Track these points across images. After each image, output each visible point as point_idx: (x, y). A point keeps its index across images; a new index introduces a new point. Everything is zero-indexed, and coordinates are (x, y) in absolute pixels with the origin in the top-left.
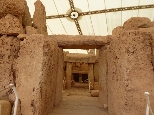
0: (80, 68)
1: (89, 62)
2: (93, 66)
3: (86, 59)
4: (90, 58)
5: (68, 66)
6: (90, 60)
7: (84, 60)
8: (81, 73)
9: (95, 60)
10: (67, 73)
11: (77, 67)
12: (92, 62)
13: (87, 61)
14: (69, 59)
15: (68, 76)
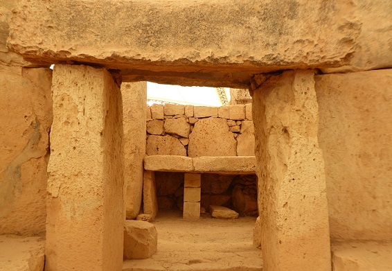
0: (185, 142)
1: (281, 49)
2: (313, 93)
4: (293, 6)
5: (63, 102)
6: (291, 28)
7: (231, 37)
8: (196, 169)
9: (341, 28)
10: (57, 176)
11: (171, 137)
12: (316, 50)
13: (259, 44)
14: (67, 30)
15: (63, 206)
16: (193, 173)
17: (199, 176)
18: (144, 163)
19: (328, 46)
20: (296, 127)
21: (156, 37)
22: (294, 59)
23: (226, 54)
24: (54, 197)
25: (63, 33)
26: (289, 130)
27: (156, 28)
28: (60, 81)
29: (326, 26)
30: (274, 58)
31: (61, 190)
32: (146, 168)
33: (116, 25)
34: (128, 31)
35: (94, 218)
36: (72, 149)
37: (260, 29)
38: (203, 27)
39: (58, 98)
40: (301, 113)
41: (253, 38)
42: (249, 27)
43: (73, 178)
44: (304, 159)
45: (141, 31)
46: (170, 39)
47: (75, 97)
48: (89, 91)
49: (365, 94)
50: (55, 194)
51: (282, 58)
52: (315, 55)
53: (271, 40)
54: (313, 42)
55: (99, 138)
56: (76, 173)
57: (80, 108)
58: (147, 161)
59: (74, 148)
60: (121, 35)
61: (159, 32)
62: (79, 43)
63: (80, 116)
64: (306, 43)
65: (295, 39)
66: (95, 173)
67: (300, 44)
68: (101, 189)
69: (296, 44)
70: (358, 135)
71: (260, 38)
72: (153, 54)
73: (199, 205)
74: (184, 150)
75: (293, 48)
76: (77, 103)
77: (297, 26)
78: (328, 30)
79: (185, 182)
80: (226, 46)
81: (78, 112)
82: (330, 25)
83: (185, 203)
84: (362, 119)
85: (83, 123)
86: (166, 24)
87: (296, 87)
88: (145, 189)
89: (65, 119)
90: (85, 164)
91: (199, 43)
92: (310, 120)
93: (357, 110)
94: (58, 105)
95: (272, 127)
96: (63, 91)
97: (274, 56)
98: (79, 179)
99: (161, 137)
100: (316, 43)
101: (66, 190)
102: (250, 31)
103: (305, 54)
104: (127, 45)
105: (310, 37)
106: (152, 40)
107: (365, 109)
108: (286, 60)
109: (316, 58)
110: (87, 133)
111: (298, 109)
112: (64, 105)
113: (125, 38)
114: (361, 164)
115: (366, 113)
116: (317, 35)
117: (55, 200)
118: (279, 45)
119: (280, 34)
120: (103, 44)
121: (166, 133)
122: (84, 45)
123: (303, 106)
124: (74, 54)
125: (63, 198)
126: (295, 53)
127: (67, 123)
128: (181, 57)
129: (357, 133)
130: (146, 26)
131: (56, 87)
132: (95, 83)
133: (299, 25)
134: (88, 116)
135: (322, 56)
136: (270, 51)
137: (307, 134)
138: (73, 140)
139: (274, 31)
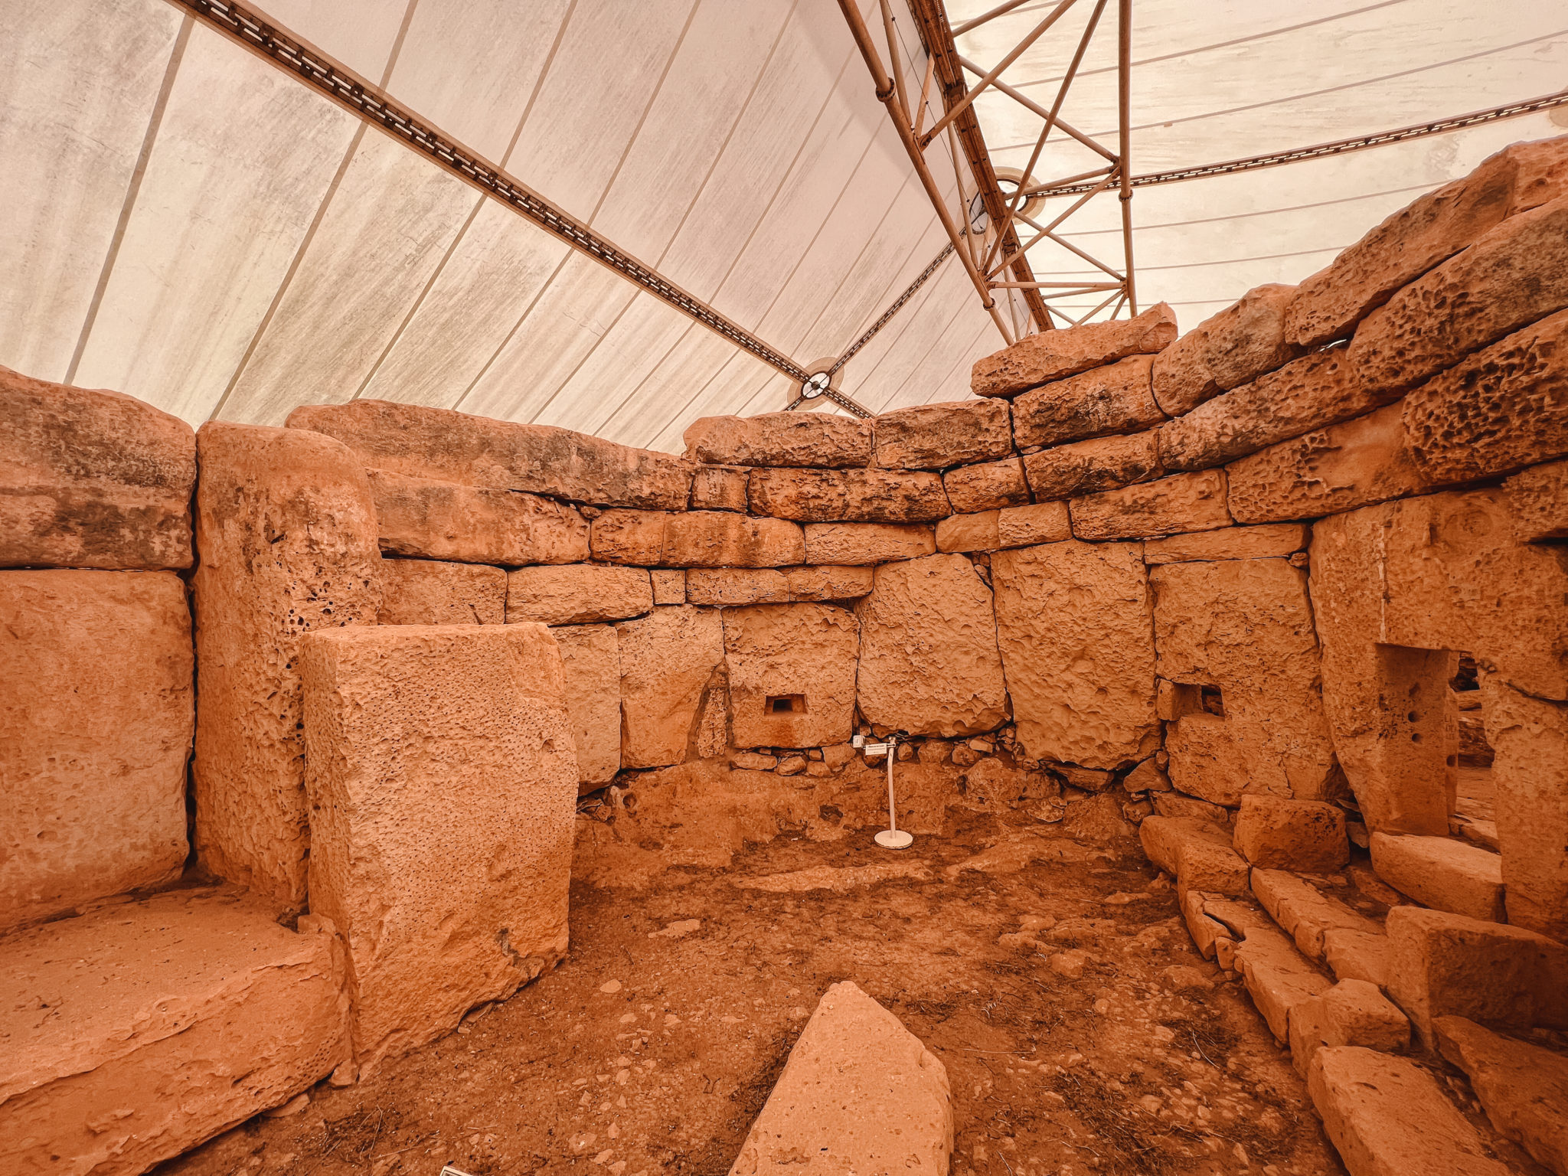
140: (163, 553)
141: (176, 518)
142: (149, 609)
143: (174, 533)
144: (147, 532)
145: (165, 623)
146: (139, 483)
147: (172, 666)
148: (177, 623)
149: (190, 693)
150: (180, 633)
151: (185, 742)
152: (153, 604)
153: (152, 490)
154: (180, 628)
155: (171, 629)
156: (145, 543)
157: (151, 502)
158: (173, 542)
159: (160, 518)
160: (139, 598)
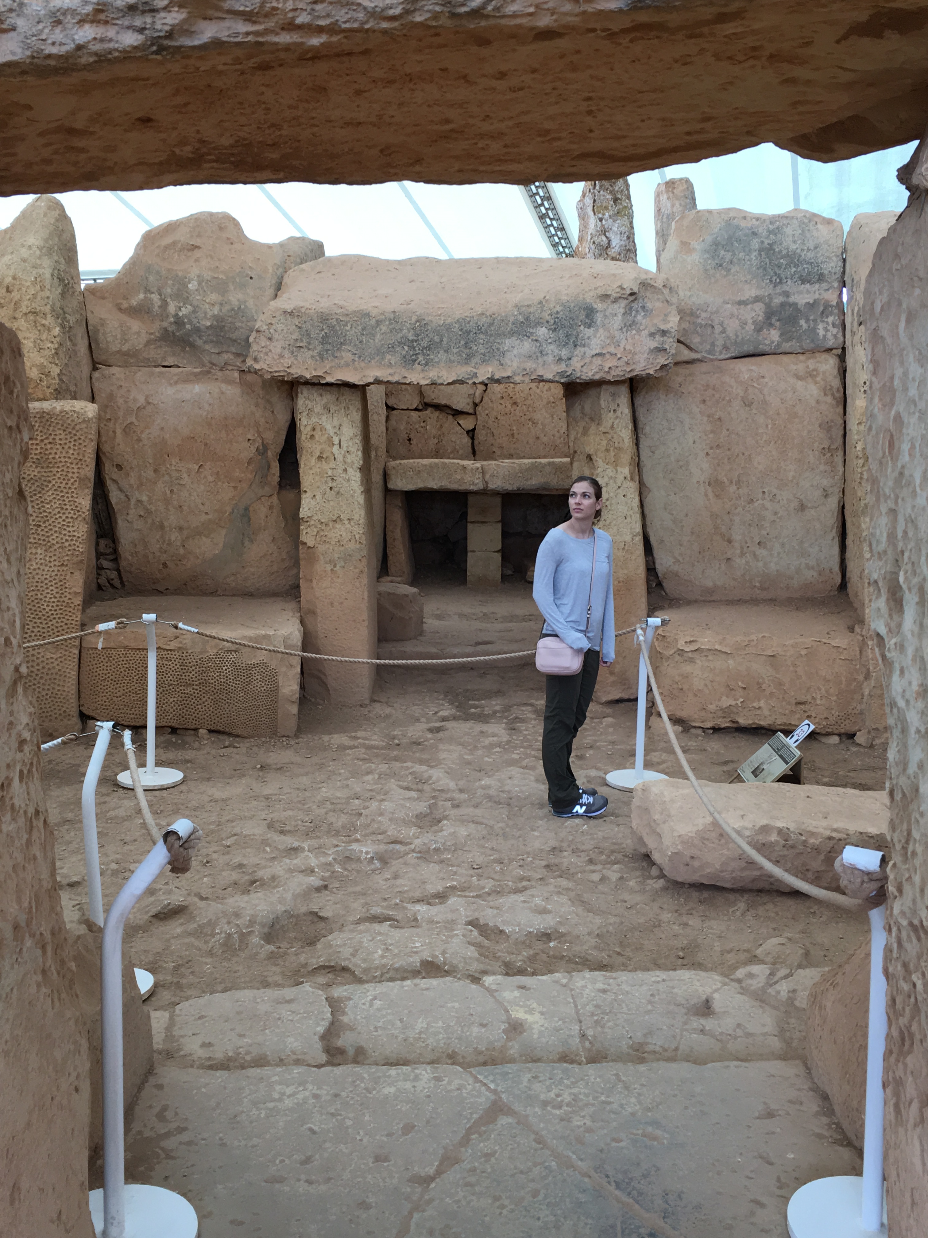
0: (467, 423)
1: (576, 364)
2: (625, 410)
3: (542, 332)
4: (590, 312)
5: (314, 433)
6: (589, 338)
7: (515, 352)
8: (491, 486)
9: (652, 335)
10: (312, 522)
11: (437, 413)
12: (620, 363)
13: (550, 359)
14: (319, 348)
15: (322, 557)
16: (484, 493)
17: (498, 500)
18: (385, 476)
19: (636, 357)
20: (602, 455)
21: (424, 355)
22: (593, 375)
23: (509, 374)
24: (309, 547)
25: (315, 353)
26: (594, 457)
27: (425, 343)
28: (309, 407)
29: (634, 332)
30: (568, 376)
31: (318, 539)
32: (391, 486)
33: (377, 341)
34: (391, 348)
35: (357, 570)
36: (328, 490)
37: (550, 341)
38: (481, 341)
39: (309, 428)
40: (609, 436)
41: (541, 352)
42: (536, 340)
43: (331, 524)
44: (612, 494)
45: (406, 348)
46: (442, 355)
47: (329, 427)
48: (345, 419)
49: (717, 396)
50: (310, 543)
51: (578, 375)
52: (620, 369)
53: (564, 353)
54: (616, 354)
55: (358, 475)
56: (334, 518)
57: (336, 440)
58: (392, 473)
59: (331, 488)
60: (383, 353)
61: (429, 348)
62: (333, 364)
63: (335, 449)
64: (608, 356)
65: (594, 352)
66: (356, 517)
67: (599, 358)
68: (364, 537)
69: (595, 358)
70: (707, 454)
71: (550, 352)
72: (422, 375)
73: (498, 557)
74: (466, 440)
75: (591, 362)
76: (332, 434)
77: (595, 337)
78: (637, 337)
79: (470, 511)
80: (509, 363)
81: (333, 445)
82: (639, 331)
83: (469, 554)
84: (712, 432)
85: (340, 458)
86: (437, 339)
87: (603, 403)
88: (390, 527)
89: (318, 454)
90: (344, 507)
91: (476, 359)
92: (621, 445)
93: (705, 419)
94: (308, 437)
95: (575, 452)
96: (314, 419)
97: (568, 374)
98: (338, 526)
99: (414, 414)
100: (619, 356)
101: (324, 538)
102: (538, 345)
103: (607, 370)
104: (390, 365)
105: (612, 350)
106: (421, 358)
107: (717, 417)
108: (583, 377)
109: (621, 373)
110: (345, 470)
111: (605, 430)
112: (317, 436)
113: (388, 357)
114: (711, 495)
115: (718, 423)
116: (622, 345)
117: (310, 550)
118: (575, 359)
119: (575, 346)
120: (363, 364)
121: (427, 405)
122: (339, 366)
123: (612, 427)
124: (329, 379)
125: (321, 548)
126: (595, 368)
127: (320, 458)
128: (455, 378)
129: (705, 452)
130: (412, 341)
131: (305, 414)
132: (351, 408)
133: (598, 335)
134: (345, 449)
135: (628, 370)
136: (562, 367)
137: (616, 464)
138: (329, 479)
139: (567, 343)
140: (824, 336)
141: (832, 306)
142: (816, 383)
143: (830, 319)
144: (815, 321)
145: (825, 394)
146: (809, 282)
147: (829, 430)
148: (833, 395)
149: (840, 453)
150: (834, 402)
151: (837, 490)
152: (818, 379)
153: (817, 286)
154: (835, 398)
155: (829, 399)
156: (814, 330)
157: (817, 296)
158: (830, 327)
159: (822, 308)
160: (811, 375)
